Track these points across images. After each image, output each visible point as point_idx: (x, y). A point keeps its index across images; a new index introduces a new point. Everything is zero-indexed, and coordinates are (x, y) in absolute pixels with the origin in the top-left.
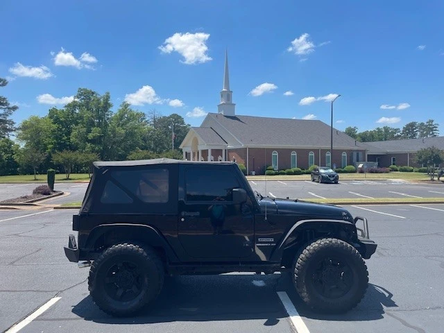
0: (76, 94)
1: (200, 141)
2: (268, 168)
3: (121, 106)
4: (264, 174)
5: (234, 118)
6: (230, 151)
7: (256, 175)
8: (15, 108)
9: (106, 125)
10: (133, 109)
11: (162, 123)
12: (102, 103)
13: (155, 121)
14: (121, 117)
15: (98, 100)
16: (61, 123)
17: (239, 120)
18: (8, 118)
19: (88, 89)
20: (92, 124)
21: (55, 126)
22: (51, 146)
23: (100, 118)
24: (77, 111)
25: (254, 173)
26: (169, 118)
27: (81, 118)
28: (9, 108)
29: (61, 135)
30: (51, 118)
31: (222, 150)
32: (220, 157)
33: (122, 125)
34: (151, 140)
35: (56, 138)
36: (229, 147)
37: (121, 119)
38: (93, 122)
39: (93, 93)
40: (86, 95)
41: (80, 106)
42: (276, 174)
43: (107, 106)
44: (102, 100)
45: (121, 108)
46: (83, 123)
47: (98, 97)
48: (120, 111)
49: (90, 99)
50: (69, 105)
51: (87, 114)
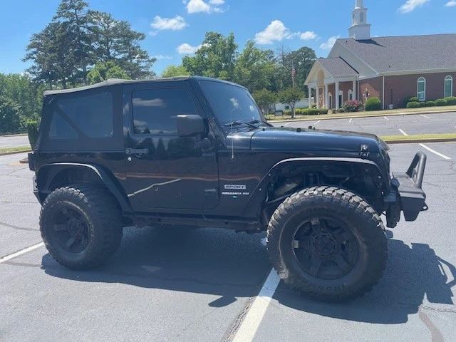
0: (204, 38)
1: (326, 73)
2: (411, 99)
3: (246, 46)
4: (405, 107)
5: (370, 41)
6: (362, 82)
7: (394, 108)
8: (154, 60)
9: (233, 67)
10: (257, 48)
11: (291, 59)
12: (227, 45)
13: (283, 59)
14: (247, 57)
15: (224, 42)
17: (375, 43)
19: (214, 32)
20: (220, 68)
23: (226, 61)
24: (206, 56)
25: (391, 106)
26: (298, 52)
27: (210, 63)
28: (150, 61)
30: (184, 66)
31: (352, 82)
32: (350, 90)
33: (248, 65)
34: (279, 79)
36: (362, 77)
37: (247, 60)
38: (221, 66)
39: (219, 36)
40: (213, 38)
41: (209, 50)
42: (421, 106)
43: (232, 47)
44: (227, 42)
45: (245, 48)
46: (211, 68)
47: (223, 39)
48: (245, 51)
49: (216, 42)
50: (198, 52)
51: (215, 58)
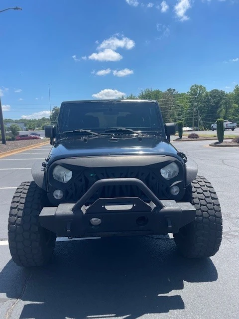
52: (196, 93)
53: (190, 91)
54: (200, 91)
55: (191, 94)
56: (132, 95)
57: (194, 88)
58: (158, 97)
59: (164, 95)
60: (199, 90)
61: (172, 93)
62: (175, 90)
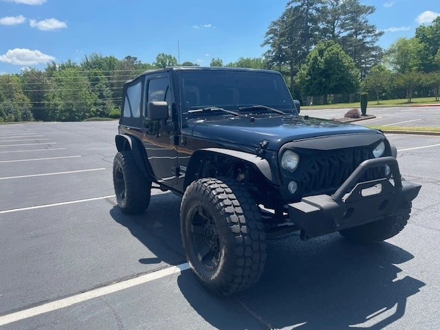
16: (428, 40)
18: (375, 45)
21: (422, 46)
22: (415, 68)
28: (376, 35)
29: (427, 55)
30: (417, 37)
35: (422, 59)
50: (438, 19)
52: (164, 65)
53: (156, 62)
54: (170, 62)
55: (158, 66)
56: (69, 61)
57: (161, 57)
58: (113, 66)
59: (122, 65)
60: (168, 61)
61: (133, 62)
62: (136, 59)
